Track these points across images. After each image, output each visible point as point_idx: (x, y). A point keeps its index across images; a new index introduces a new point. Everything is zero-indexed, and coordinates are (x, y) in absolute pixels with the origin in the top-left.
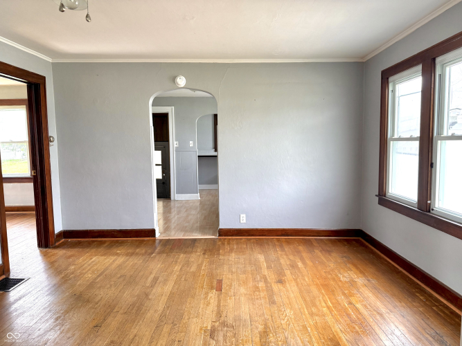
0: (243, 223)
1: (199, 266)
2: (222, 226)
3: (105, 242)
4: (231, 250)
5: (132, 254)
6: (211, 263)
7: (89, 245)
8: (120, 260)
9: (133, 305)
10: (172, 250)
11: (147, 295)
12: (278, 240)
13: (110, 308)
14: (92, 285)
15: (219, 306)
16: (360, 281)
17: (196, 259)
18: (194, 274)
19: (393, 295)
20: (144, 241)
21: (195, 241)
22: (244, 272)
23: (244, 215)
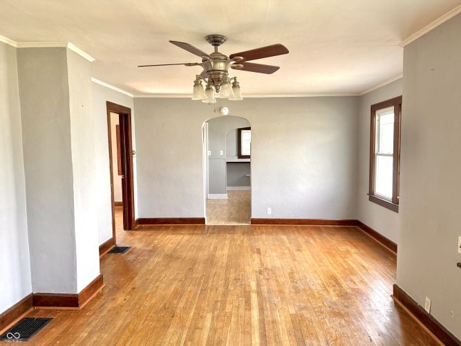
0: (269, 214)
1: (242, 241)
2: (254, 216)
3: (170, 227)
4: (262, 233)
5: (193, 234)
6: (250, 240)
7: (159, 228)
8: (187, 237)
9: (207, 260)
10: (219, 232)
11: (214, 256)
12: (296, 227)
13: (194, 262)
14: (175, 250)
15: (261, 261)
16: (353, 250)
17: (238, 238)
18: (240, 245)
19: (374, 258)
20: (197, 226)
21: (234, 227)
22: (274, 245)
23: (270, 209)
